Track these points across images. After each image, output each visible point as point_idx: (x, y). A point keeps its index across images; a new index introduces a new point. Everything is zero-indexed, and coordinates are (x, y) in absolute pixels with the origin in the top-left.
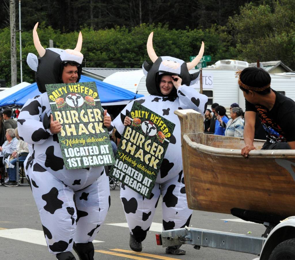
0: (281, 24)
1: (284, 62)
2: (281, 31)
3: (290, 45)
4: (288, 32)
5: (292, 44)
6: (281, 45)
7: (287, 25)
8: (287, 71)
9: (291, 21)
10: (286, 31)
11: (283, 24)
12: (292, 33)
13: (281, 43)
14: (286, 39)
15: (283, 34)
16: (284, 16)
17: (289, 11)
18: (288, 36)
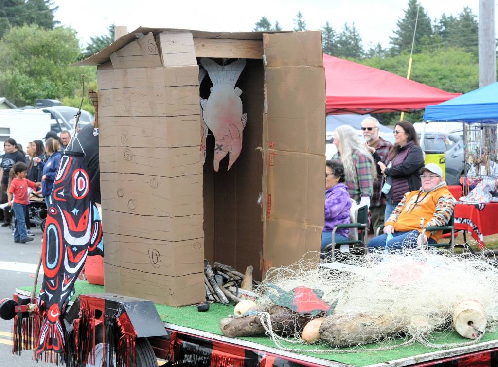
0: (6, 62)
1: (8, 99)
2: (6, 69)
3: (14, 83)
4: (12, 70)
5: (16, 82)
6: (6, 82)
7: (12, 63)
8: (11, 108)
9: (16, 59)
10: (10, 68)
11: (8, 62)
12: (17, 71)
13: (6, 80)
14: (10, 77)
15: (8, 72)
16: (8, 54)
17: (14, 50)
18: (12, 74)
